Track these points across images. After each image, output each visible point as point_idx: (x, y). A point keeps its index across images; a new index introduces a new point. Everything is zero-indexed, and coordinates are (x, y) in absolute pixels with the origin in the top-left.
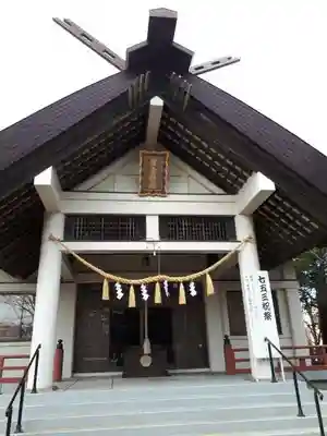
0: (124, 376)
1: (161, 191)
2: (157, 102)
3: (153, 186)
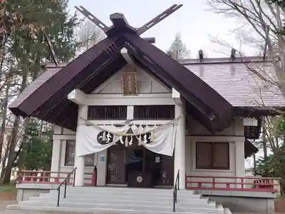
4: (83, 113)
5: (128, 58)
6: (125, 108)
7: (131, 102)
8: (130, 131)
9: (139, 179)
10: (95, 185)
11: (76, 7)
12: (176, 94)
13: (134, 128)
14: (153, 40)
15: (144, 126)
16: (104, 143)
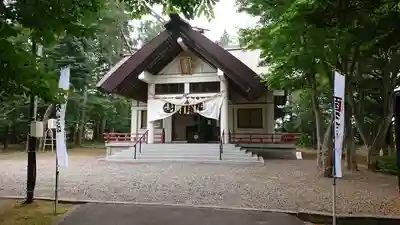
0: (188, 142)
1: (190, 73)
2: (180, 40)
3: (186, 71)
4: (151, 90)
5: (183, 46)
6: (182, 85)
7: (187, 80)
8: (187, 102)
9: (196, 137)
10: (164, 142)
12: (220, 73)
13: (190, 100)
14: (202, 31)
15: (198, 98)
16: (168, 112)
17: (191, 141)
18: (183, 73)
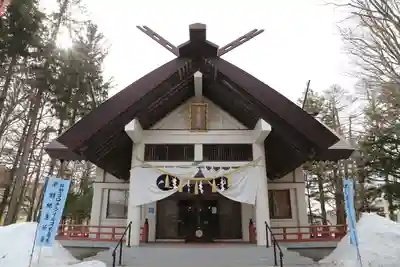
0: (186, 242)
1: (204, 128)
2: (198, 75)
3: (199, 125)
4: (138, 153)
6: (191, 147)
8: (200, 175)
9: (199, 233)
10: (147, 242)
11: (138, 27)
12: (266, 126)
13: (204, 171)
15: (217, 169)
17: (191, 239)
18: (193, 129)
